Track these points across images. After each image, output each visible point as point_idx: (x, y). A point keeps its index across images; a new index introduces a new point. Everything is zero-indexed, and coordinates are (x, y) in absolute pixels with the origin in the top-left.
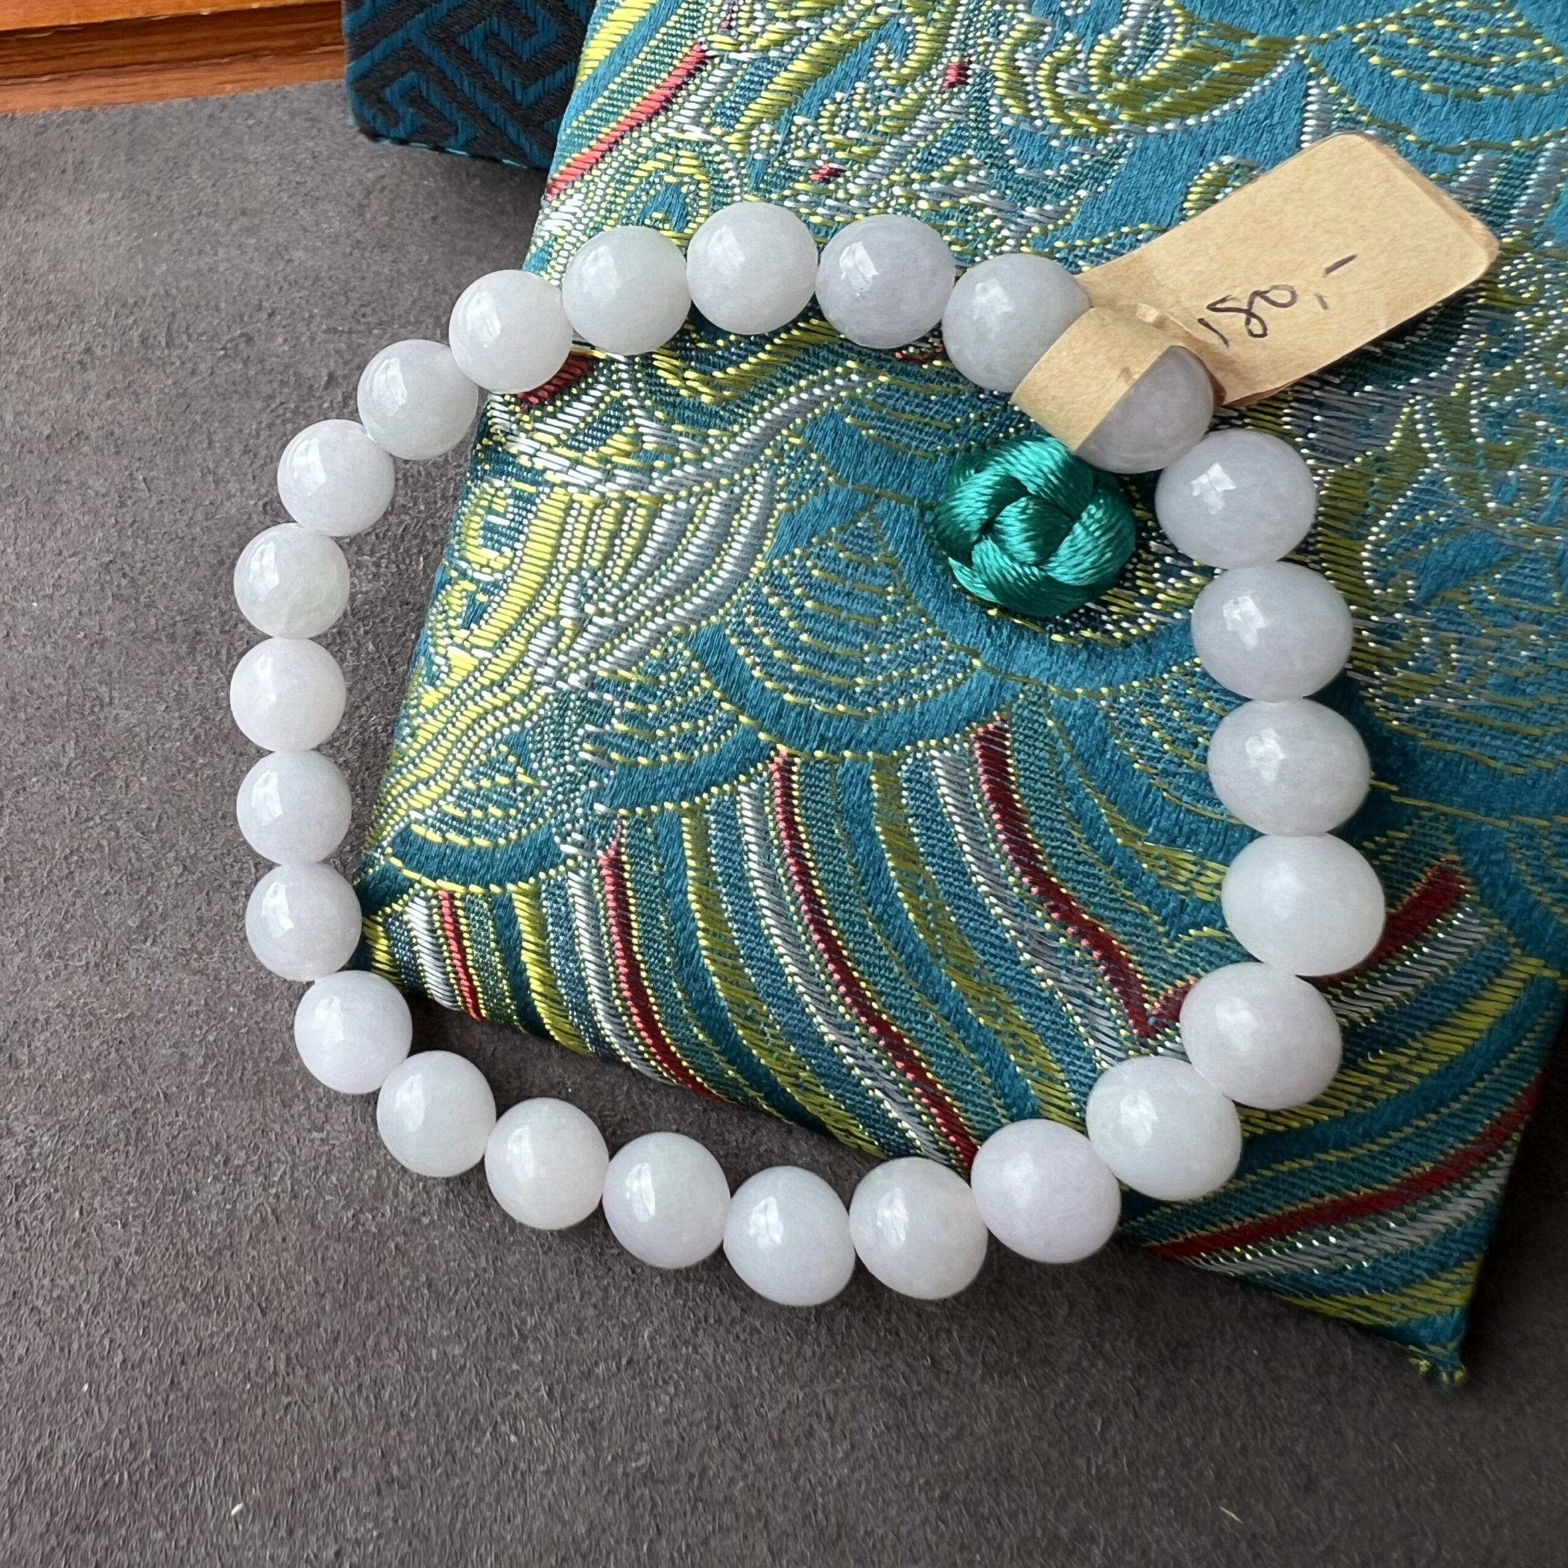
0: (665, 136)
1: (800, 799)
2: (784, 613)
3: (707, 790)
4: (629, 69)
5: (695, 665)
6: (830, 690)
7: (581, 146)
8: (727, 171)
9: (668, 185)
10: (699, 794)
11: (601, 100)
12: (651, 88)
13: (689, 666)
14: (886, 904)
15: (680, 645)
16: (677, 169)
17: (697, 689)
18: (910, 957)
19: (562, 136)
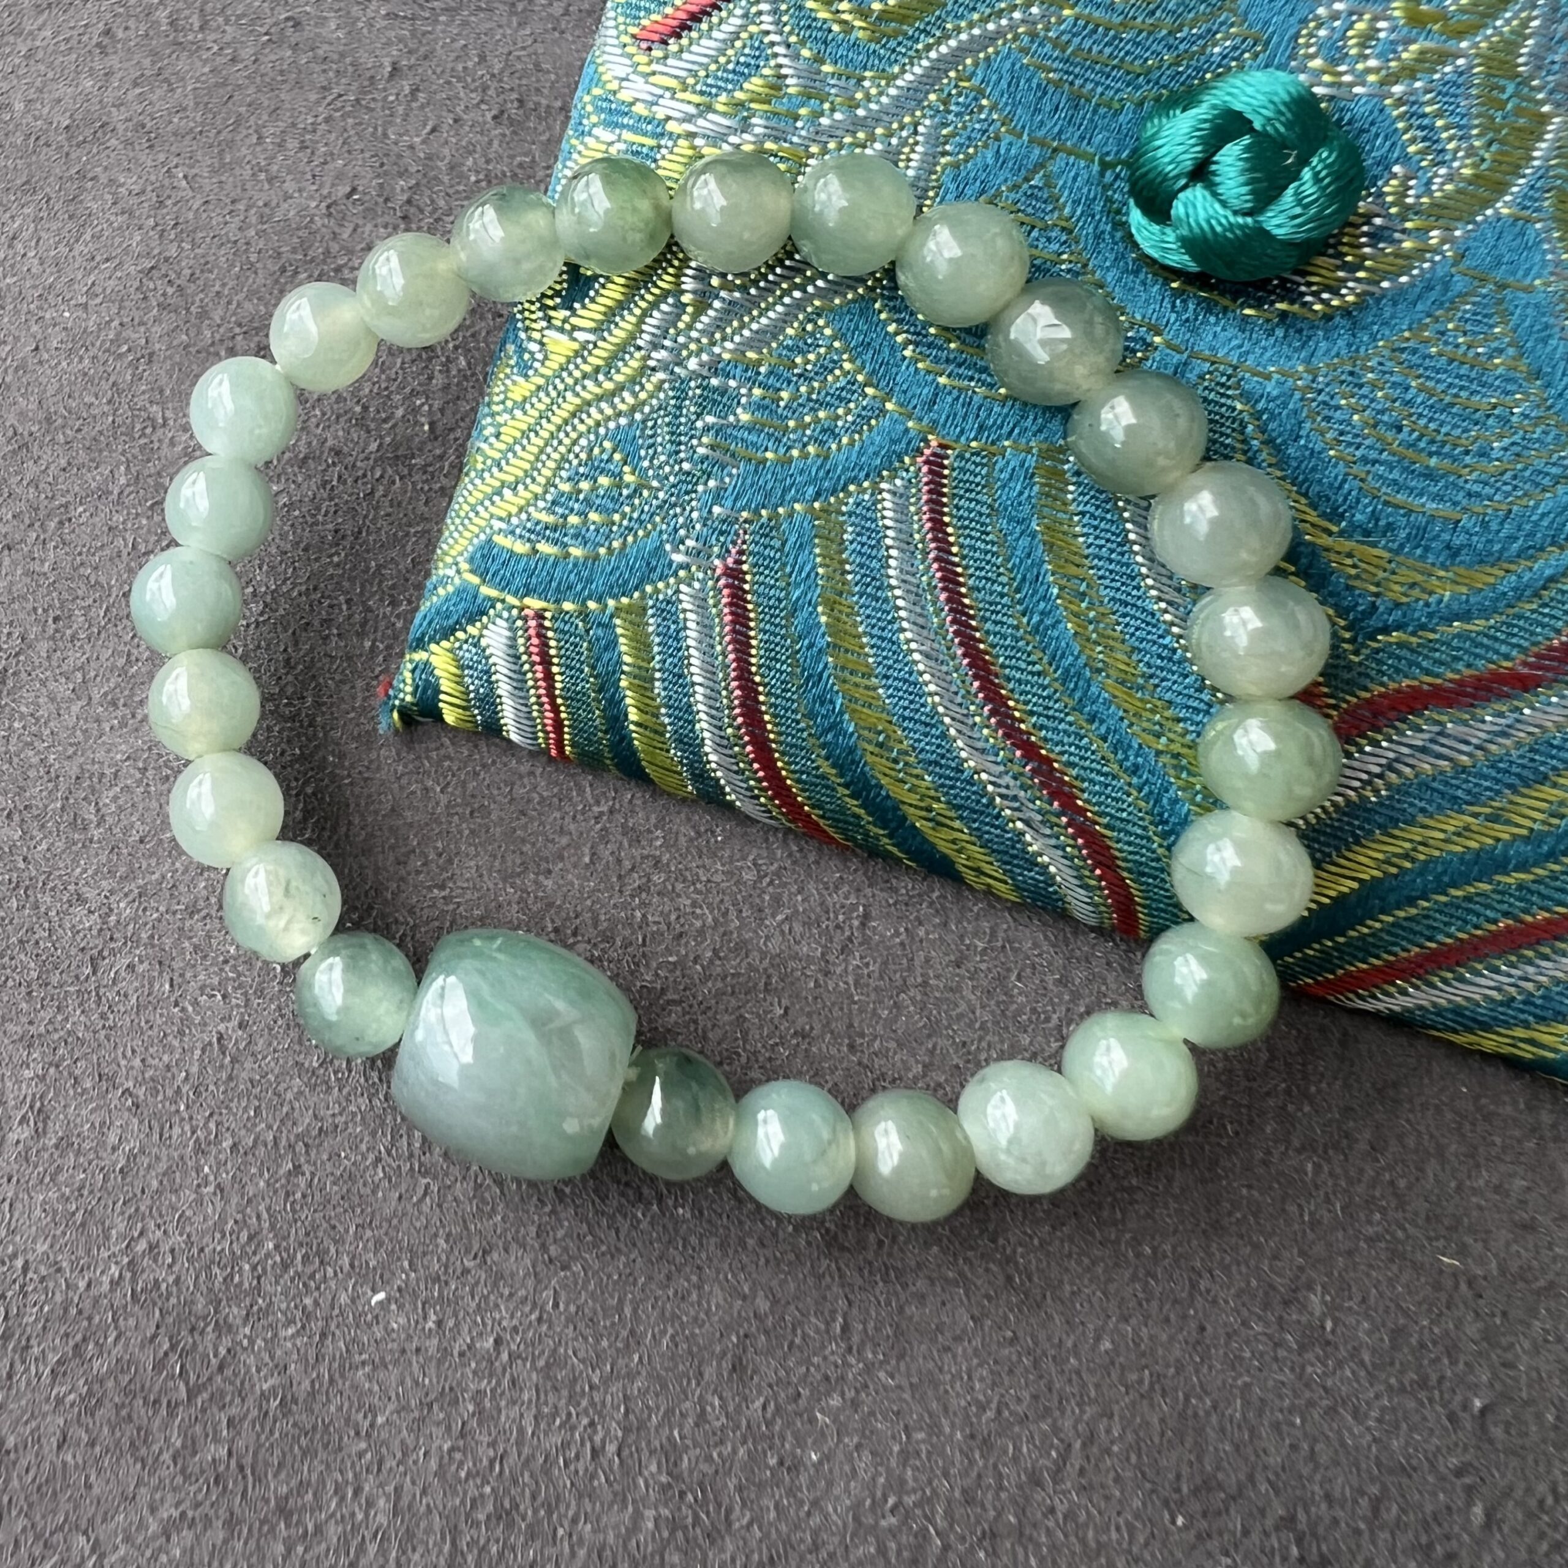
1: (952, 496)
3: (845, 489)
5: (837, 344)
10: (835, 494)
13: (830, 347)
14: (1044, 614)
15: (821, 322)
17: (837, 372)
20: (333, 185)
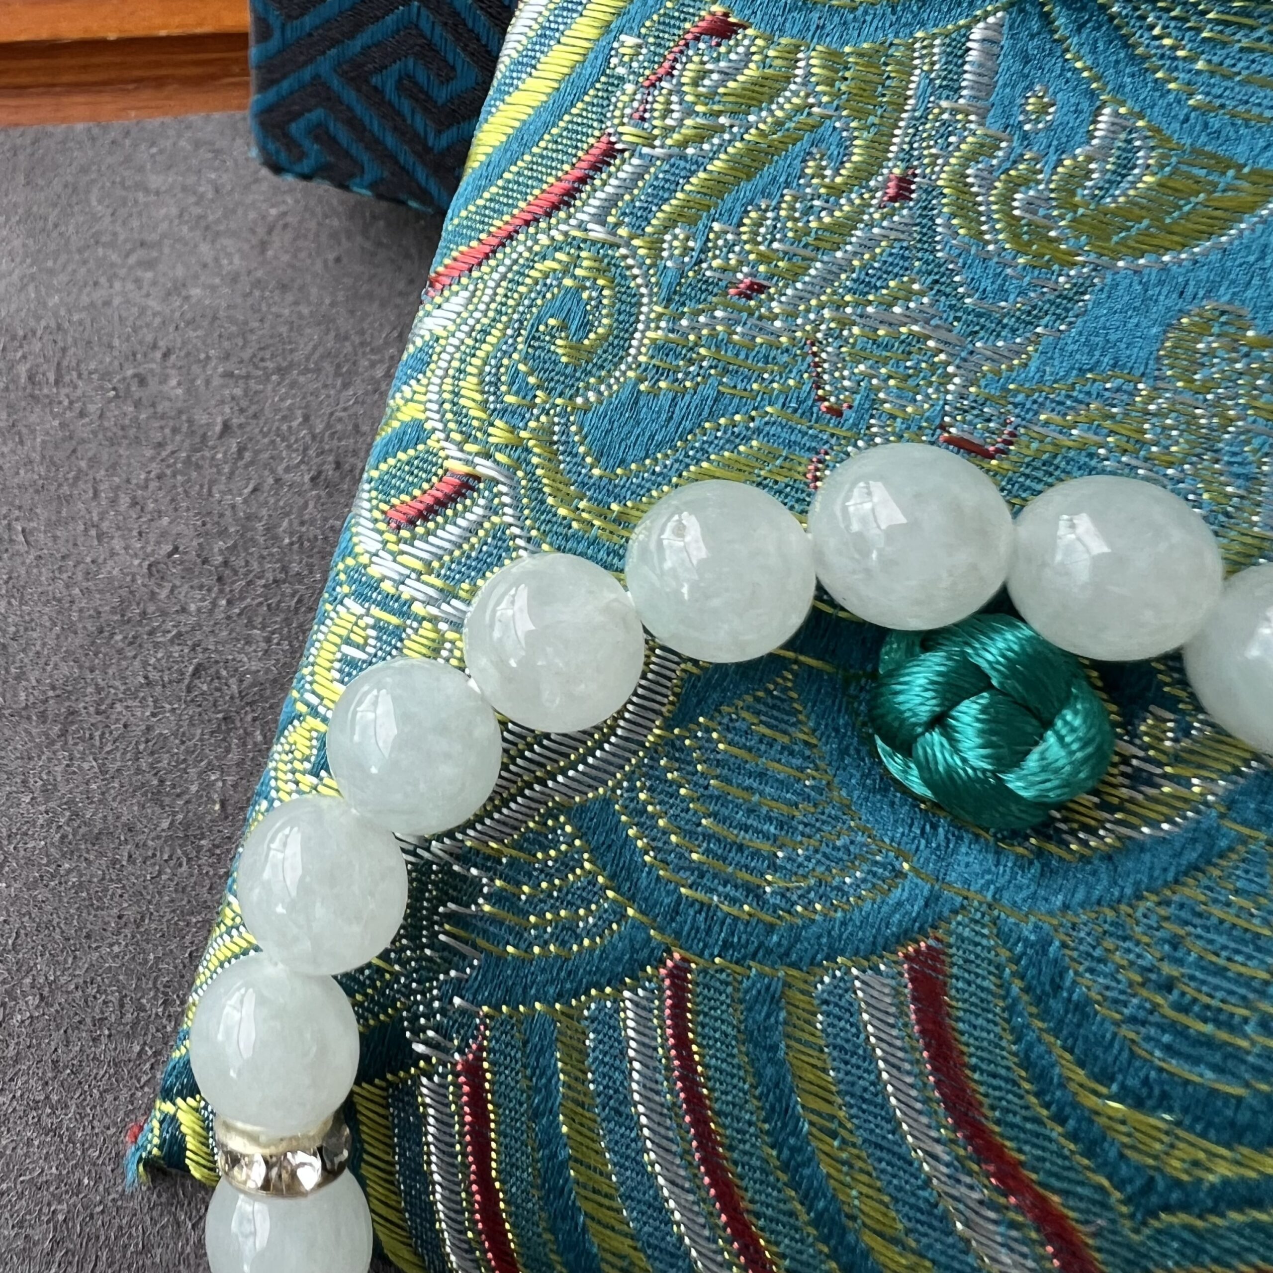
0: (566, 234)
1: (696, 1013)
2: (683, 791)
3: (587, 993)
4: (527, 158)
5: (577, 842)
6: (736, 887)
7: (471, 238)
8: (635, 277)
9: (568, 290)
10: (577, 996)
11: (494, 190)
12: (551, 180)
13: (571, 845)
14: (792, 1149)
15: (562, 819)
16: (579, 272)
17: (578, 871)
18: (820, 1215)
19: (449, 226)
20: (158, 543)
